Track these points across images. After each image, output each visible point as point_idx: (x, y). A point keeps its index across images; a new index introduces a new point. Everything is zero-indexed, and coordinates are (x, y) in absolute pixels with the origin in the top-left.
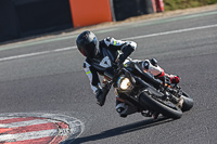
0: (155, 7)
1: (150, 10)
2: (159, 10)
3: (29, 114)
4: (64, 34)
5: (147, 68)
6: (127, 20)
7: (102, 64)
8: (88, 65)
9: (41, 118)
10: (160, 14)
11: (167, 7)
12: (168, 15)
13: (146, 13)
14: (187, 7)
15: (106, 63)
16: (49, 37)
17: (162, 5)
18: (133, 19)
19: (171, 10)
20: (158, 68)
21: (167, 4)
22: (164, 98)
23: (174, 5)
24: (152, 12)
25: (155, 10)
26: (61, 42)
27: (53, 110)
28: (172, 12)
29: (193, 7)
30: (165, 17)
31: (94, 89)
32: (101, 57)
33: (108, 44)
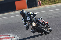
0: (39, 4)
1: (38, 5)
2: (40, 5)
3: (4, 34)
4: (13, 12)
5: (40, 20)
6: (31, 8)
7: (27, 19)
8: (23, 19)
9: (7, 36)
10: (40, 6)
11: (43, 4)
12: (43, 7)
13: (37, 6)
14: (48, 5)
15: (28, 19)
16: (9, 13)
17: (41, 4)
18: (33, 8)
19: (44, 5)
20: (43, 20)
21: (42, 4)
22: (45, 28)
23: (44, 4)
24: (38, 6)
25: (39, 5)
26: (13, 14)
27: (10, 33)
28: (44, 6)
29: (50, 4)
30: (42, 7)
31: (25, 26)
32: (27, 17)
33: (29, 13)
